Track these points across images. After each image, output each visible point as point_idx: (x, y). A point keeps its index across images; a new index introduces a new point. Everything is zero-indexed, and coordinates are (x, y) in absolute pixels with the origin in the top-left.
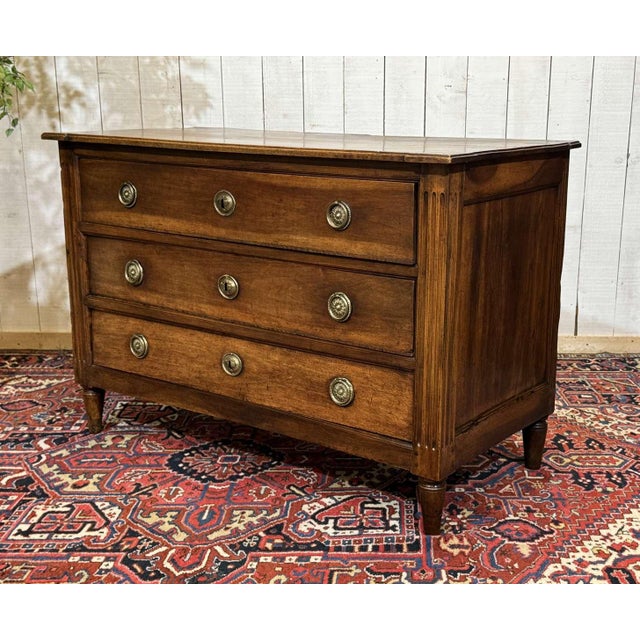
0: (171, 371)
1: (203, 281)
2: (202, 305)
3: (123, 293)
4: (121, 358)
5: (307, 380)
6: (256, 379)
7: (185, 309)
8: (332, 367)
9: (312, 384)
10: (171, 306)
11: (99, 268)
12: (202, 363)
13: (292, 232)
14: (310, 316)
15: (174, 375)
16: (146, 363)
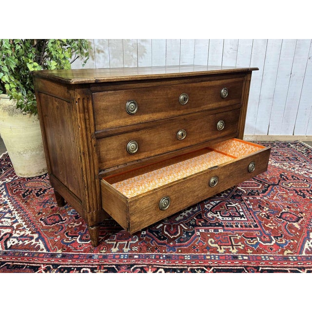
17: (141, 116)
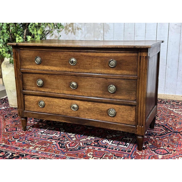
0: (53, 110)
1: (65, 84)
2: (64, 91)
3: (36, 89)
4: (35, 108)
5: (100, 110)
6: (83, 111)
7: (58, 92)
8: (109, 106)
9: (102, 111)
10: (53, 92)
11: (27, 82)
12: (64, 108)
13: (96, 69)
14: (102, 92)
15: (54, 112)
16: (44, 109)
17: (44, 66)
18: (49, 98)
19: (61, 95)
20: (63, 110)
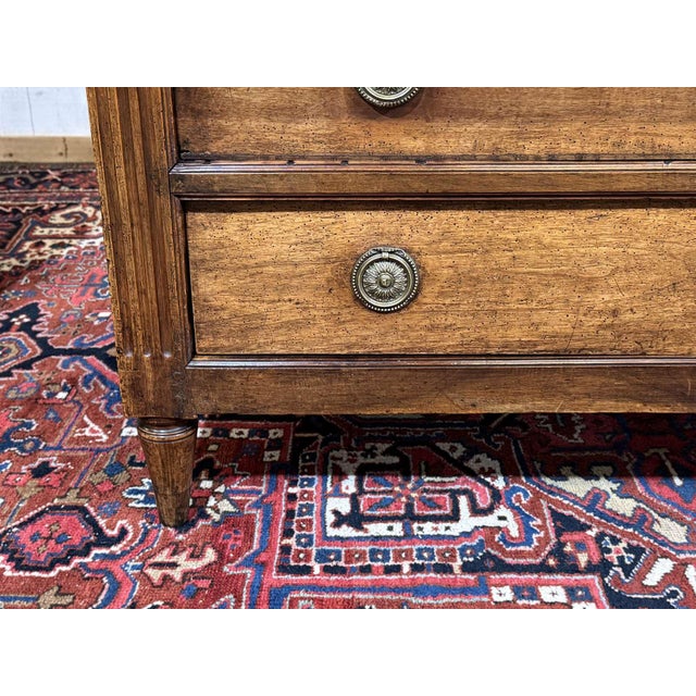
0: (507, 326)
2: (663, 128)
3: (330, 139)
4: (308, 323)
7: (590, 149)
10: (531, 148)
12: (628, 287)
15: (517, 335)
18: (475, 215)
19: (628, 174)
20: (615, 313)
